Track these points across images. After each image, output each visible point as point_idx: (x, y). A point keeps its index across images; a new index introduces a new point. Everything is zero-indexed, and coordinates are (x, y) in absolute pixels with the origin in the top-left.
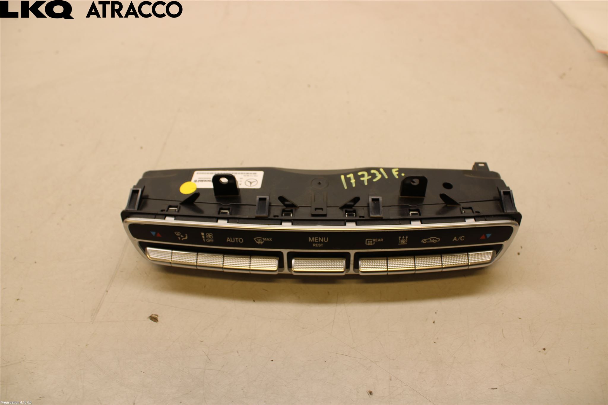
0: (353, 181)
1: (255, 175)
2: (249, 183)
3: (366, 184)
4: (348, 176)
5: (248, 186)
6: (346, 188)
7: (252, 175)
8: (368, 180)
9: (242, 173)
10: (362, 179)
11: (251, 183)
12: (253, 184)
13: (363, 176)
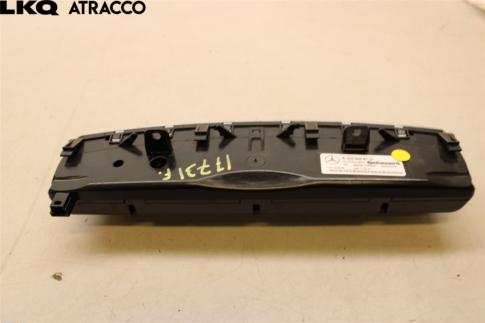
0: (218, 163)
1: (330, 169)
2: (334, 159)
3: (205, 161)
4: (223, 169)
5: (334, 156)
6: (227, 156)
7: (335, 169)
8: (201, 165)
9: (347, 171)
10: (208, 166)
11: (332, 159)
12: (330, 158)
13: (206, 170)
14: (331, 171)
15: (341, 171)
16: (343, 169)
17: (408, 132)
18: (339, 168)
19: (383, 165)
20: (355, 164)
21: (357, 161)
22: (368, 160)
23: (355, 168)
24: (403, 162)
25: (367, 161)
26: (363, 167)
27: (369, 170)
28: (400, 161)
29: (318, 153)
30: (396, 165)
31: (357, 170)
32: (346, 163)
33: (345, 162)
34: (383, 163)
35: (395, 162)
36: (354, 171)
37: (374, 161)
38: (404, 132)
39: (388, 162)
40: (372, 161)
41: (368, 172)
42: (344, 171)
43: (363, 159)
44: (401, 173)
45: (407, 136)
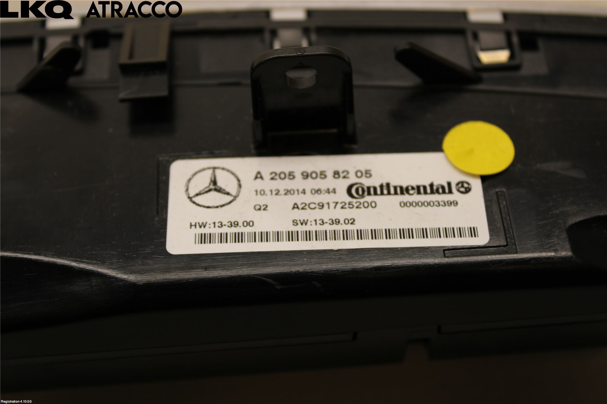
2: (220, 182)
5: (223, 169)
11: (213, 184)
12: (204, 180)
14: (203, 239)
15: (239, 238)
16: (247, 230)
17: (515, 39)
18: (236, 224)
19: (406, 198)
20: (299, 199)
21: (310, 184)
22: (353, 179)
23: (295, 223)
24: (484, 179)
25: (342, 185)
26: (326, 214)
27: (349, 227)
28: (474, 176)
29: (162, 158)
30: (456, 196)
31: (300, 228)
32: (261, 200)
33: (262, 193)
34: (404, 190)
35: (455, 178)
36: (291, 236)
37: (374, 182)
38: (500, 38)
39: (427, 183)
40: (367, 182)
41: (346, 235)
42: (254, 237)
43: (330, 174)
44: (473, 232)
45: (512, 57)
